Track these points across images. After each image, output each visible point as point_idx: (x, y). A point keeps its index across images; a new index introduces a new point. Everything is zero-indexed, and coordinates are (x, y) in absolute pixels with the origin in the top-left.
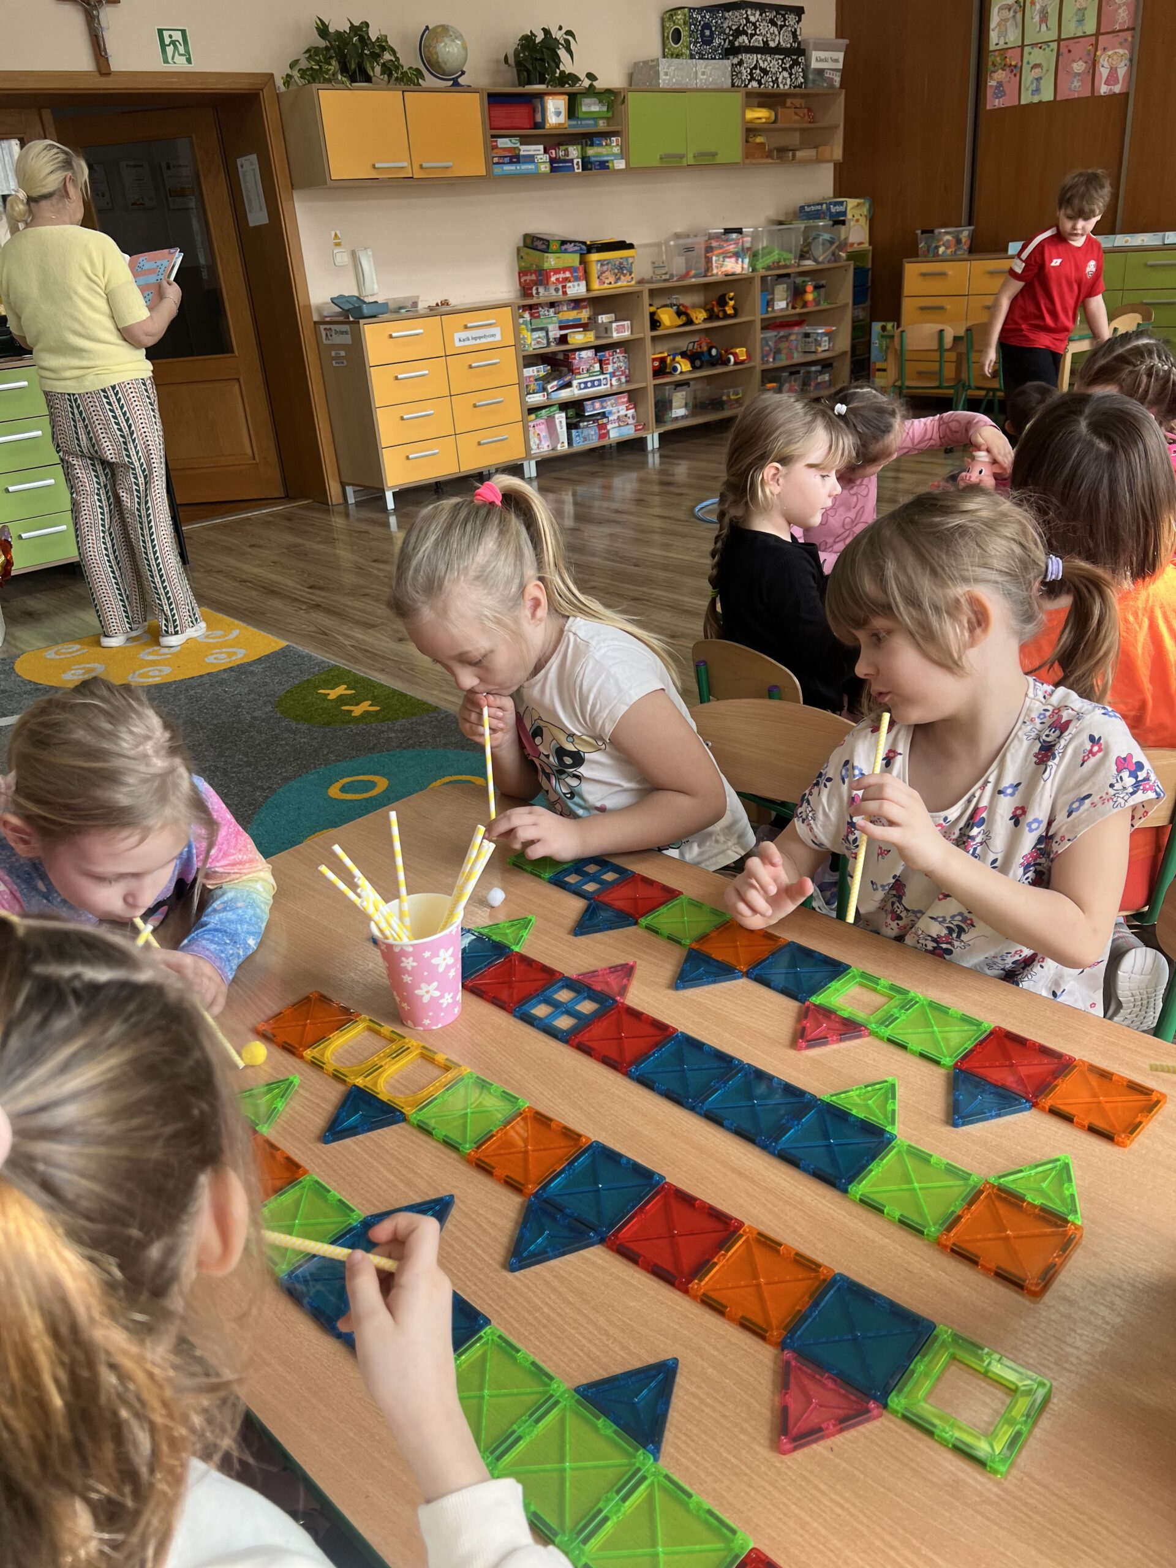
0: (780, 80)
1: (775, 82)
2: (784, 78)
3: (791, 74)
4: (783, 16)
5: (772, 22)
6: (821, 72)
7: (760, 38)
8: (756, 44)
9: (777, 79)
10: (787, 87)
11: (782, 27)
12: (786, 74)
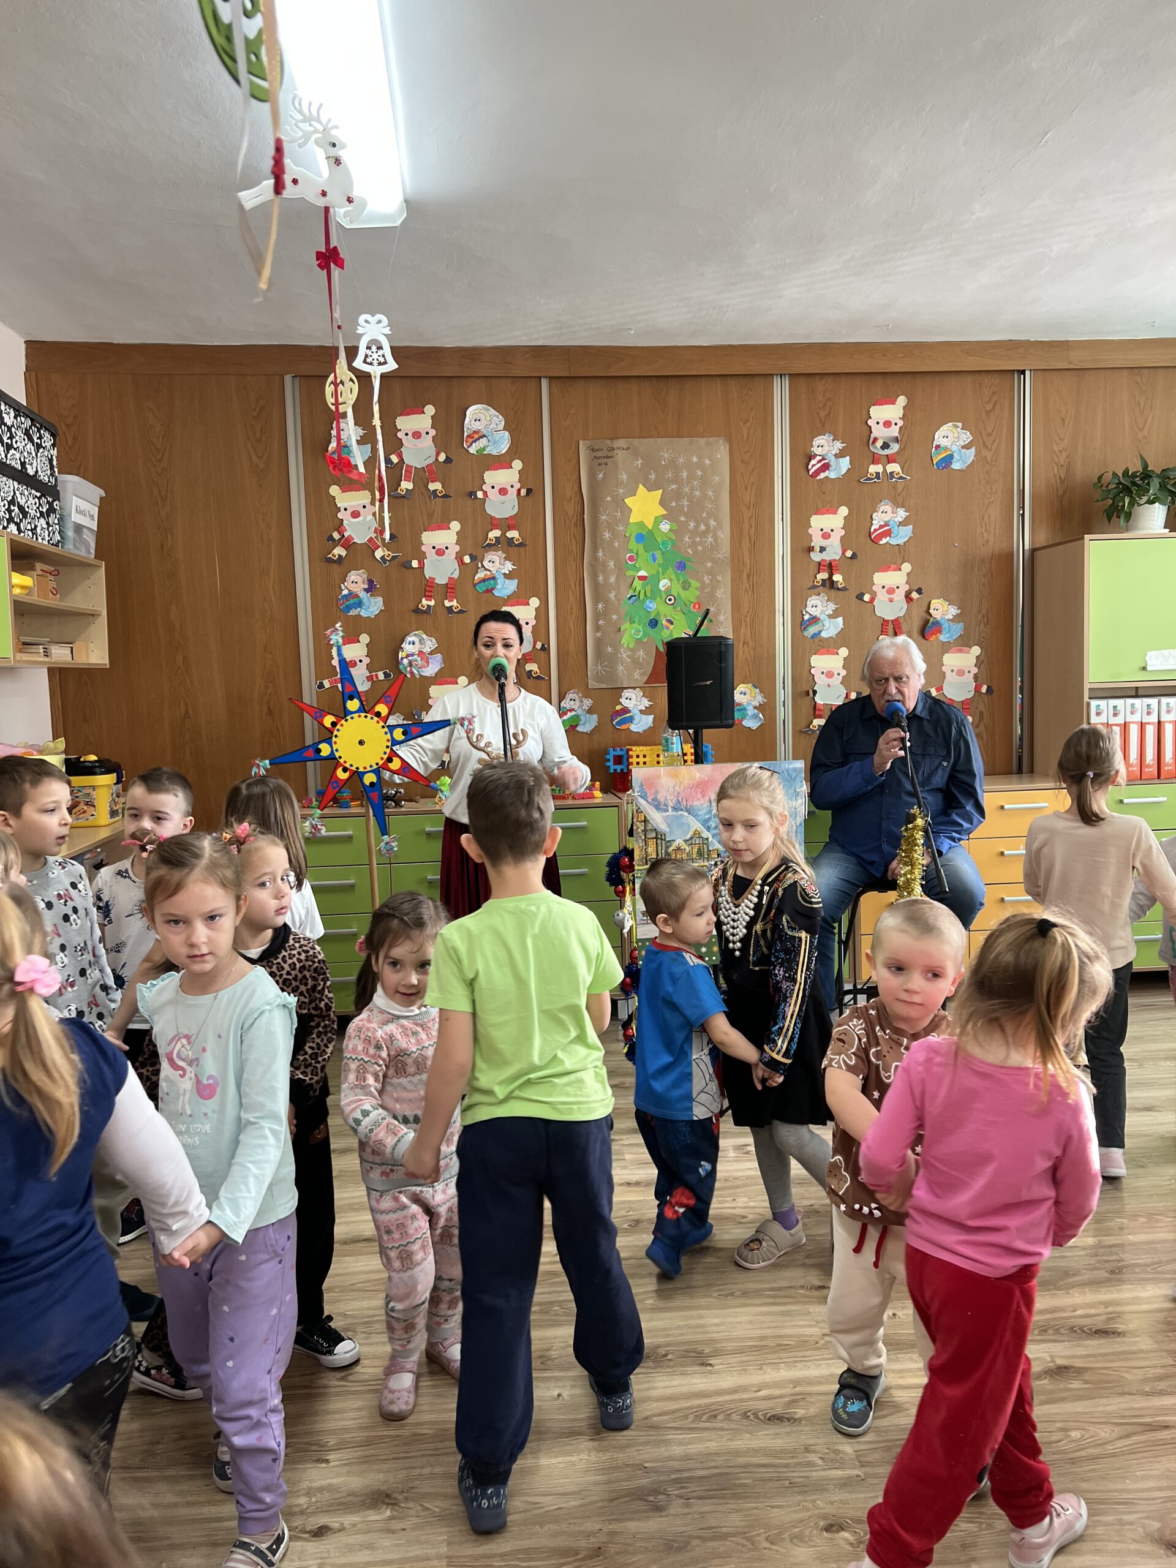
0: (38, 530)
1: (33, 530)
2: (42, 529)
3: (48, 523)
4: (39, 431)
5: (27, 433)
6: (79, 528)
7: (18, 456)
8: (13, 463)
9: (36, 526)
10: (45, 542)
11: (39, 447)
12: (43, 522)
